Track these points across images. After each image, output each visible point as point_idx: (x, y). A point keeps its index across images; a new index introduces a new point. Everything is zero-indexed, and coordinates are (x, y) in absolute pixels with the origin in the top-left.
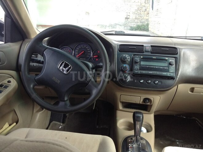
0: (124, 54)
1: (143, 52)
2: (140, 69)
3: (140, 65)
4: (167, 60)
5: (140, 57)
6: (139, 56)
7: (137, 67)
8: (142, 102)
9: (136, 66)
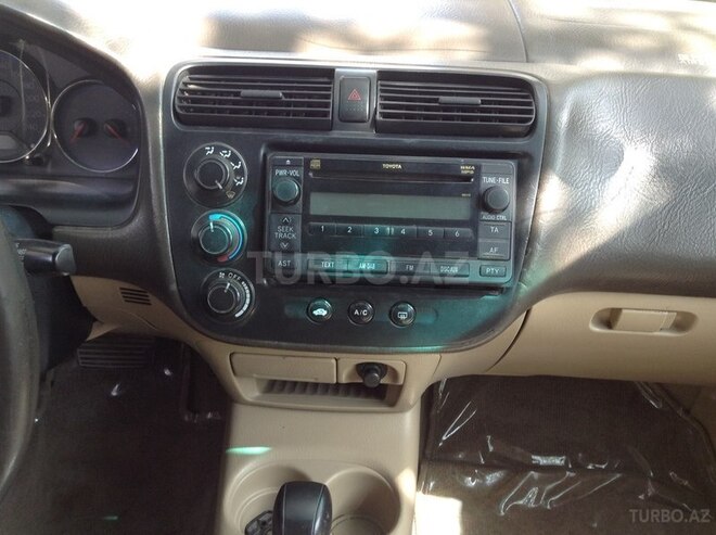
0: (209, 139)
1: (329, 127)
2: (307, 248)
3: (307, 218)
4: (467, 178)
5: (308, 162)
6: (301, 156)
7: (285, 231)
8: (349, 376)
9: (281, 229)
